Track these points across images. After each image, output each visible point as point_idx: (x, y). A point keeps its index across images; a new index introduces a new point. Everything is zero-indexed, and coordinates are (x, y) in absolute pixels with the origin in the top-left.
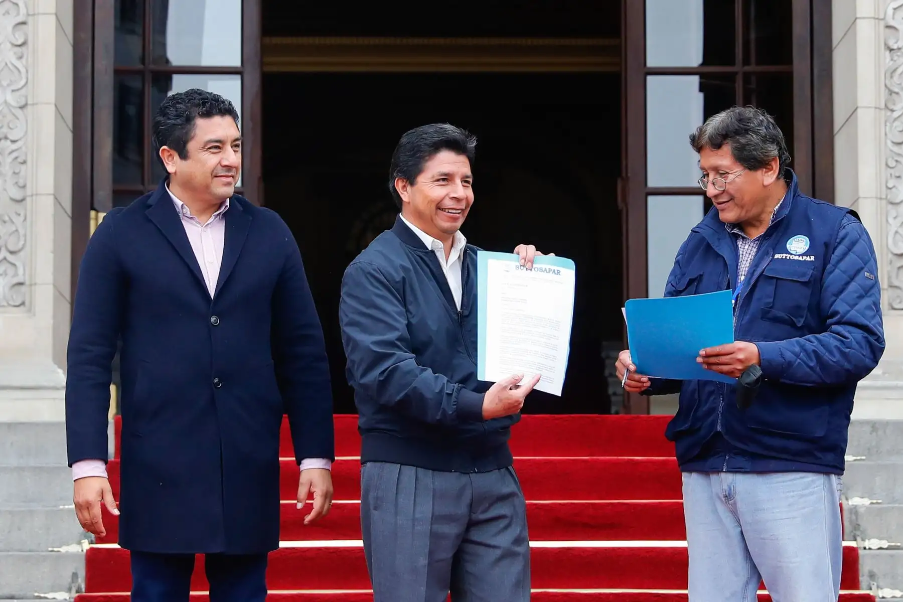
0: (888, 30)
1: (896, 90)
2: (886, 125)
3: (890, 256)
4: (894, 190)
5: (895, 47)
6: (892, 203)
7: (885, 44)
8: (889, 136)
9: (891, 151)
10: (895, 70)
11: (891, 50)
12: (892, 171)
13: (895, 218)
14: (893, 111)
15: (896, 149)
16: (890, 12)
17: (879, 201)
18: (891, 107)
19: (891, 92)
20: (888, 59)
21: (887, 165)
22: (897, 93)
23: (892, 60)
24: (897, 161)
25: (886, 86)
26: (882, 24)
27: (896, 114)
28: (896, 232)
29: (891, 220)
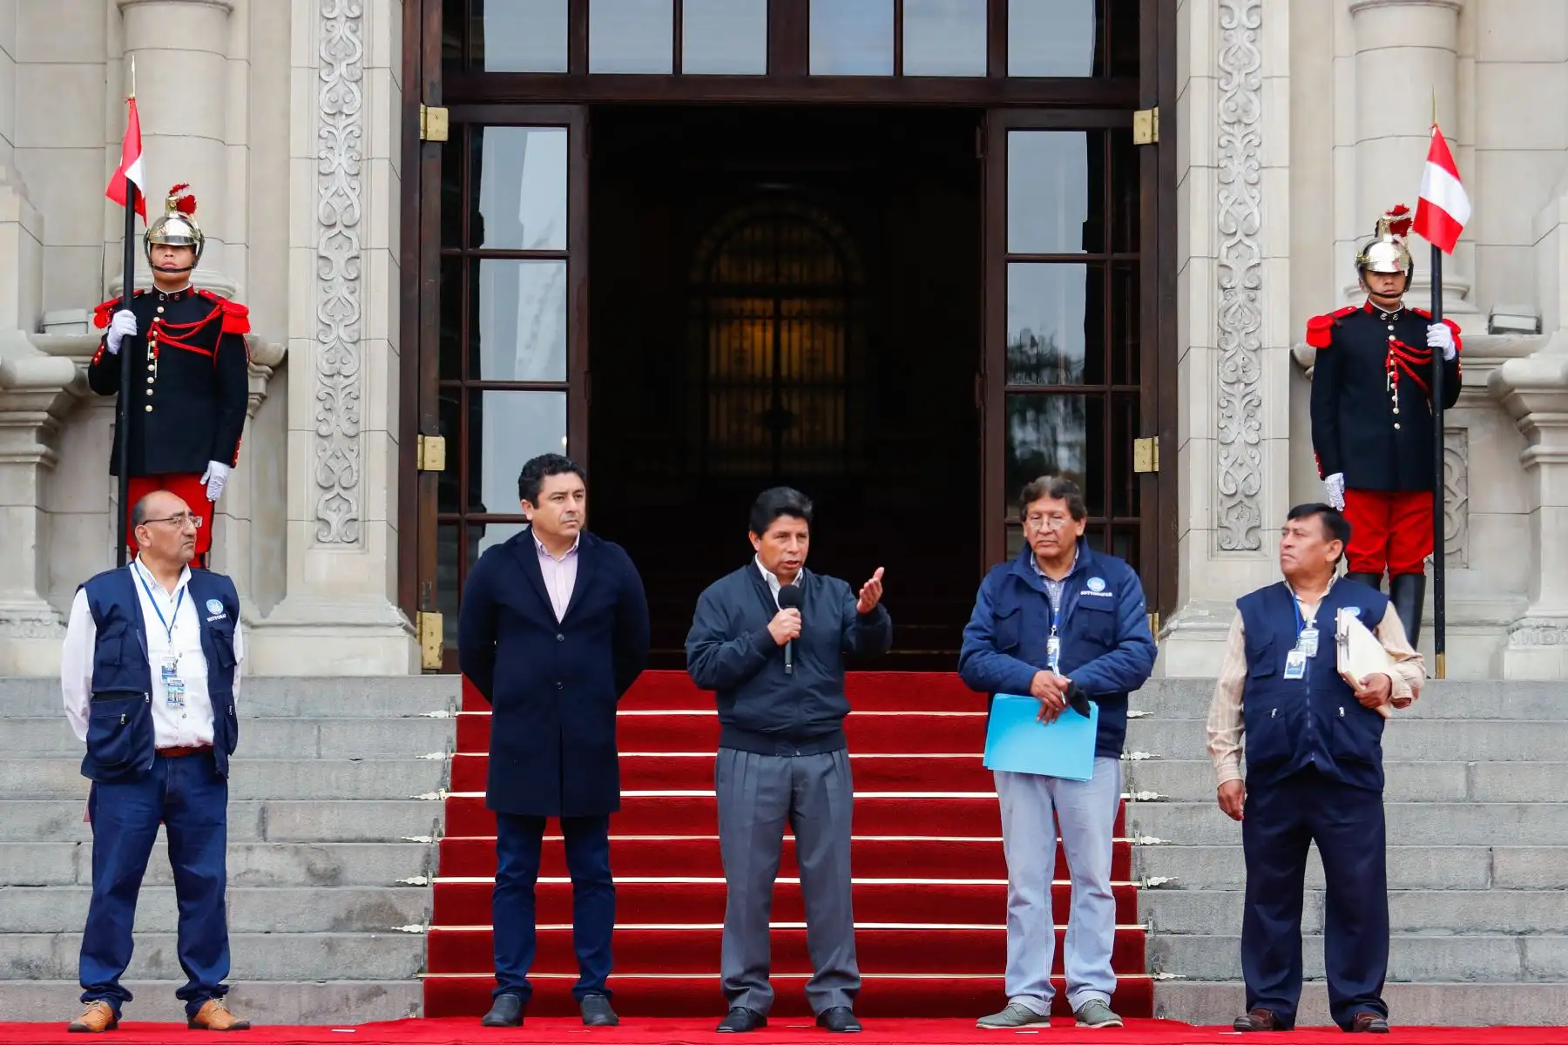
0: (1222, 269)
1: (1229, 330)
2: (1218, 365)
3: (1221, 496)
4: (1225, 430)
5: (1229, 286)
6: (1222, 443)
7: (1219, 284)
8: (1221, 375)
9: (1223, 390)
10: (1228, 310)
11: (1224, 289)
12: (1224, 411)
13: (1225, 458)
14: (1225, 351)
15: (1227, 389)
16: (1224, 250)
17: (1210, 441)
18: (1223, 346)
19: (1224, 332)
20: (1222, 297)
21: (1218, 404)
22: (1230, 333)
23: (1225, 299)
24: (1228, 401)
25: (1218, 325)
26: (1216, 262)
27: (1228, 355)
28: (1227, 472)
29: (1221, 460)
